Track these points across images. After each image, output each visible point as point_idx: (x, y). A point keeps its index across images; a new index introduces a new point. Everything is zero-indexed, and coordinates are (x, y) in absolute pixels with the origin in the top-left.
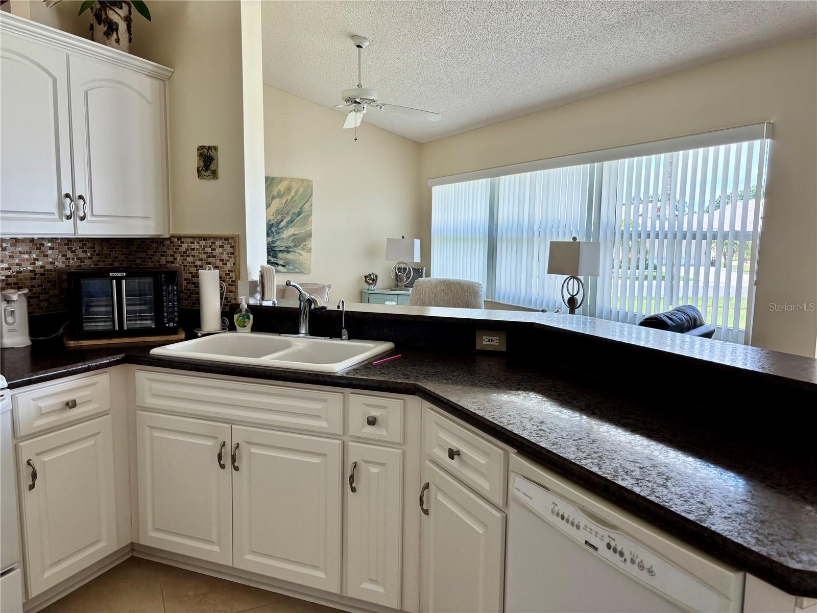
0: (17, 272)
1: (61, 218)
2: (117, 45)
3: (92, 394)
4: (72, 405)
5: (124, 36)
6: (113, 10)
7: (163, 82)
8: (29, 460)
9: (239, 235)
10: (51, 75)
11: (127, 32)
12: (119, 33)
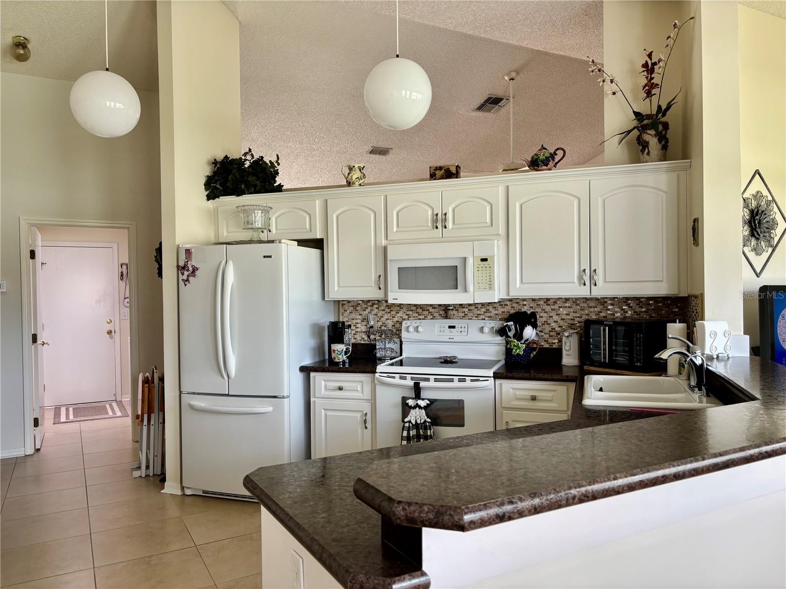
1: (580, 285)
2: (648, 157)
3: (552, 396)
4: (534, 398)
5: (654, 148)
6: (646, 133)
7: (685, 172)
8: (507, 422)
9: (702, 294)
10: (576, 197)
11: (658, 144)
12: (649, 147)
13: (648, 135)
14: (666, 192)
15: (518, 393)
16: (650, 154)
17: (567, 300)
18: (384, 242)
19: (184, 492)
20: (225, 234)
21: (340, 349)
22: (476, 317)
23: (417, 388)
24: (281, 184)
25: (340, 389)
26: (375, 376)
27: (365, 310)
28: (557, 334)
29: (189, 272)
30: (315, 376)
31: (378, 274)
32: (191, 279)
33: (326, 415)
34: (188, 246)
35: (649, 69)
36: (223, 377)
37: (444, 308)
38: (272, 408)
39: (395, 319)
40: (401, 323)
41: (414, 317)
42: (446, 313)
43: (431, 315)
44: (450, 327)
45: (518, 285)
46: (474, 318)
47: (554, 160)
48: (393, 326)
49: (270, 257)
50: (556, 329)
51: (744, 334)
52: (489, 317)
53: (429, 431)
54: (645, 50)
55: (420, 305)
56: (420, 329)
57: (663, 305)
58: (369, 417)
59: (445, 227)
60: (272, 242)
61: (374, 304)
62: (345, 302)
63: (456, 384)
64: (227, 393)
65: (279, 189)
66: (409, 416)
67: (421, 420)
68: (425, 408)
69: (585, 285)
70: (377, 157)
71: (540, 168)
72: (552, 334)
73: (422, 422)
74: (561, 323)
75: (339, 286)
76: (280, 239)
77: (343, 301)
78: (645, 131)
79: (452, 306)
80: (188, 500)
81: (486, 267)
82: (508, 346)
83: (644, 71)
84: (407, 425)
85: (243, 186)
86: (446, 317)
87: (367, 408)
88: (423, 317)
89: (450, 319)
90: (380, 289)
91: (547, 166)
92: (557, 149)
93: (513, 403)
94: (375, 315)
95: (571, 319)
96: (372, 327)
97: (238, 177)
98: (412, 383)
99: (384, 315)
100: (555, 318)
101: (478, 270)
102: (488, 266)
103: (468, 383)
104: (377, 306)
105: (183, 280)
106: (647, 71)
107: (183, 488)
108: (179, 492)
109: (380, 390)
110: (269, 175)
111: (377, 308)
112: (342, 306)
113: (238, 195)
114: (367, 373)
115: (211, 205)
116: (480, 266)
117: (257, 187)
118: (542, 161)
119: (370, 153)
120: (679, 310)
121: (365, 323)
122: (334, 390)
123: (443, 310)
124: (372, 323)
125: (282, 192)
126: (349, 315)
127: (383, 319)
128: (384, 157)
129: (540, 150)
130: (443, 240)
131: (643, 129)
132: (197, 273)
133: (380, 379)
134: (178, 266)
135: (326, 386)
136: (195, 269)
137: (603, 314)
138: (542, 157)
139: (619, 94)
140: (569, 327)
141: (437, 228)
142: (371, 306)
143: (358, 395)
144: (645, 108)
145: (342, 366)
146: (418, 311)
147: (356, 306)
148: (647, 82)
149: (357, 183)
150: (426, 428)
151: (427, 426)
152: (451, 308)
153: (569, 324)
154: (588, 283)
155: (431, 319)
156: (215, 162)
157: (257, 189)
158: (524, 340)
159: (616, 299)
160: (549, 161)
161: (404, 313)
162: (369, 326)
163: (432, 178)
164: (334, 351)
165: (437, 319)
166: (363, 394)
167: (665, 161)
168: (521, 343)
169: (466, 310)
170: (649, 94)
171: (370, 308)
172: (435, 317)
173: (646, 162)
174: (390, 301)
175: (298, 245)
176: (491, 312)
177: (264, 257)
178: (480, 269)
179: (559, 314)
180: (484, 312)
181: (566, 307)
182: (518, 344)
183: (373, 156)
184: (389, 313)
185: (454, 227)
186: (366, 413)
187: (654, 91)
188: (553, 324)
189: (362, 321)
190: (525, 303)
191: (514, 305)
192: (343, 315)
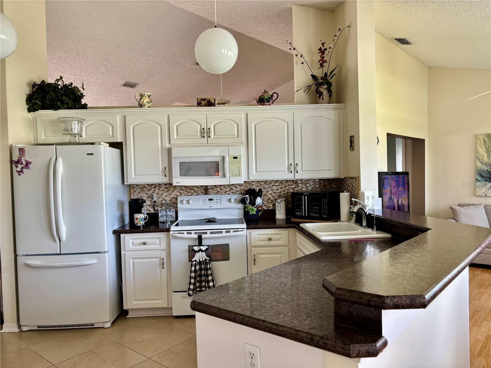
0: (287, 192)
1: (289, 173)
2: (322, 101)
3: (280, 237)
4: (270, 239)
5: (326, 96)
6: (321, 87)
7: (342, 110)
8: (255, 255)
9: (358, 176)
10: (286, 122)
11: (328, 94)
12: (323, 95)
13: (322, 89)
14: (333, 121)
15: (261, 237)
16: (324, 99)
17: (277, 181)
18: (168, 146)
19: (21, 329)
20: (43, 138)
21: (141, 217)
22: (224, 193)
23: (200, 238)
24: (86, 103)
25: (145, 244)
26: (170, 233)
27: (150, 191)
28: (271, 201)
29: (23, 165)
30: (124, 236)
31: (164, 167)
32: (24, 170)
33: (133, 262)
34: (21, 146)
35: (322, 51)
36: (55, 241)
37: (204, 188)
38: (96, 260)
39: (172, 196)
40: (177, 199)
41: (184, 194)
42: (206, 191)
43: (196, 192)
44: (210, 200)
45: (254, 173)
46: (223, 194)
47: (272, 100)
48: (170, 200)
49: (92, 154)
50: (271, 198)
51: (379, 197)
52: (233, 193)
53: (208, 265)
54: (321, 41)
55: (188, 186)
56: (191, 202)
57: (327, 183)
58: (165, 261)
59: (210, 137)
60: (93, 144)
61: (157, 186)
62: (134, 186)
63: (224, 234)
64: (59, 253)
65: (85, 107)
66: (195, 257)
67: (202, 259)
68: (205, 251)
69: (292, 172)
70: (128, 88)
71: (265, 104)
72: (269, 201)
73: (203, 260)
74: (274, 195)
75: (135, 174)
76: (99, 141)
77: (133, 185)
78: (321, 86)
79: (209, 187)
80: (23, 334)
81: (236, 162)
82: (246, 210)
83: (320, 53)
84: (194, 263)
85: (59, 104)
86: (206, 194)
87: (163, 255)
88: (190, 194)
89: (209, 194)
90: (166, 176)
91: (269, 103)
92: (274, 93)
93: (258, 243)
94: (157, 193)
95: (279, 193)
96: (155, 202)
97: (54, 97)
98: (196, 236)
99: (164, 193)
100: (270, 192)
101: (232, 164)
102: (238, 162)
103: (232, 233)
104: (158, 188)
105: (17, 171)
106: (321, 52)
107: (20, 326)
108: (17, 330)
109: (173, 243)
110: (78, 96)
111: (158, 189)
112: (133, 189)
113: (55, 110)
114: (164, 232)
115: (31, 116)
116: (233, 162)
117: (69, 105)
118: (267, 100)
119: (123, 86)
120: (336, 186)
121: (150, 199)
122: (139, 245)
123: (204, 189)
124: (155, 199)
125: (87, 109)
126: (138, 194)
127: (163, 197)
128: (132, 89)
129: (264, 93)
130: (207, 145)
131: (319, 85)
132: (30, 166)
133: (173, 235)
134: (12, 162)
135: (133, 243)
136: (28, 164)
137: (296, 189)
138: (266, 97)
139: (305, 63)
140: (278, 197)
141: (204, 137)
142: (154, 188)
143: (158, 247)
144: (319, 73)
145: (142, 229)
146: (187, 190)
147: (143, 188)
148: (321, 59)
149: (147, 106)
150: (206, 264)
151: (207, 262)
152: (209, 188)
153: (278, 195)
154: (293, 171)
155: (196, 195)
156: (34, 85)
157: (69, 106)
158: (256, 205)
159: (303, 181)
160: (270, 100)
161: (178, 192)
162: (153, 201)
163: (199, 105)
164: (137, 219)
165: (200, 195)
166: (161, 246)
167: (330, 103)
168: (254, 208)
169: (218, 189)
170: (322, 65)
171: (153, 189)
172: (198, 194)
173: (322, 104)
174: (174, 184)
175: (109, 147)
176: (233, 190)
177: (88, 154)
178: (233, 163)
179: (273, 190)
180: (229, 190)
181: (276, 186)
182: (253, 208)
183: (125, 88)
184: (167, 192)
185: (215, 137)
186: (163, 258)
187: (324, 64)
188: (269, 196)
189: (147, 198)
190: (253, 184)
191: (247, 185)
192: (133, 194)
